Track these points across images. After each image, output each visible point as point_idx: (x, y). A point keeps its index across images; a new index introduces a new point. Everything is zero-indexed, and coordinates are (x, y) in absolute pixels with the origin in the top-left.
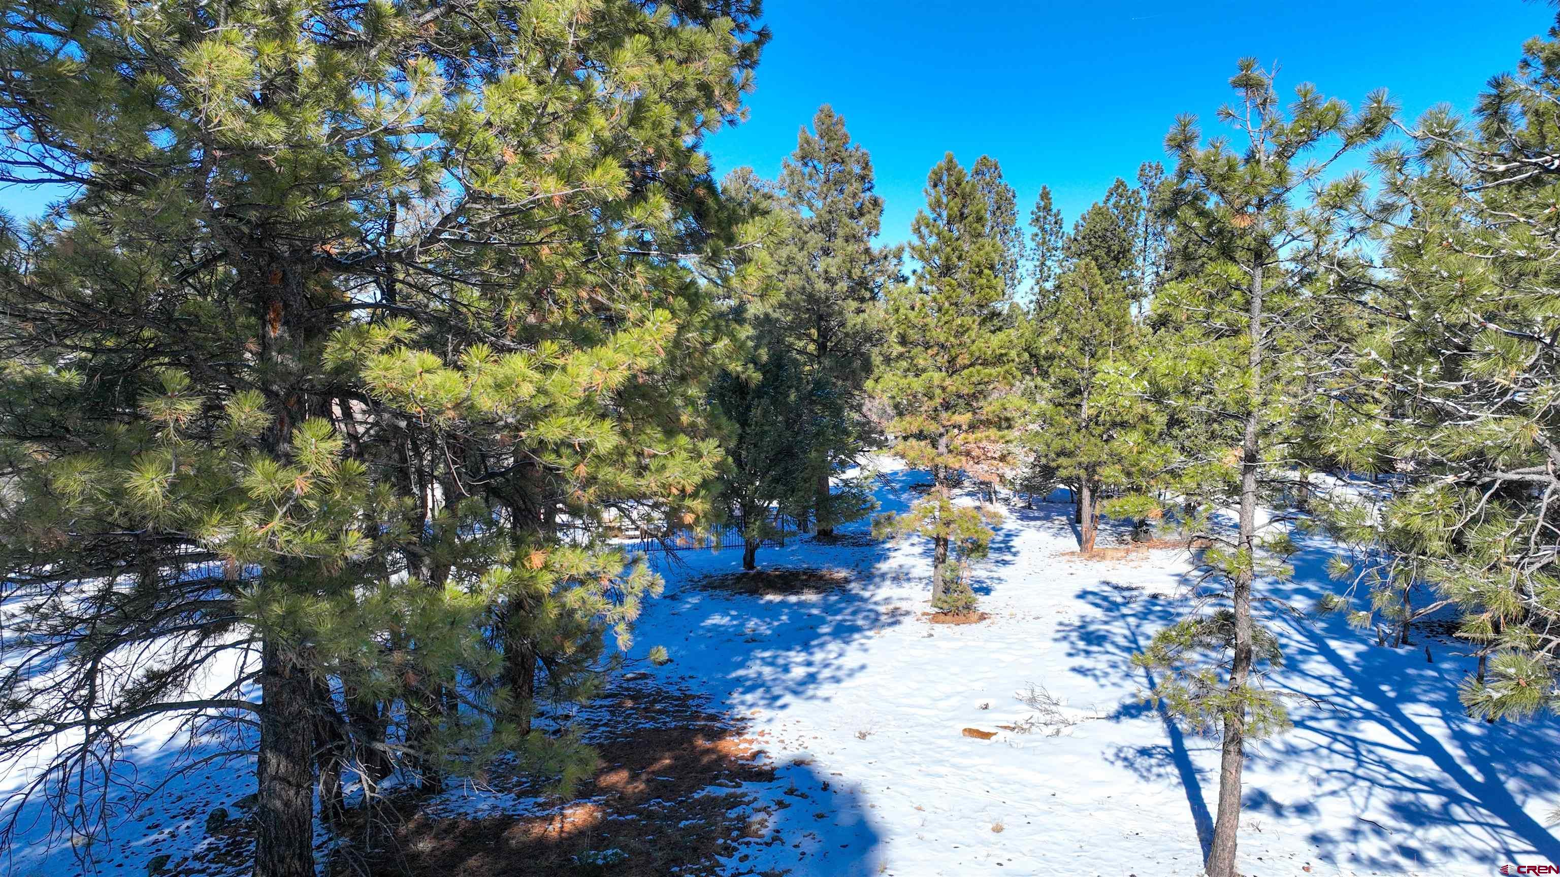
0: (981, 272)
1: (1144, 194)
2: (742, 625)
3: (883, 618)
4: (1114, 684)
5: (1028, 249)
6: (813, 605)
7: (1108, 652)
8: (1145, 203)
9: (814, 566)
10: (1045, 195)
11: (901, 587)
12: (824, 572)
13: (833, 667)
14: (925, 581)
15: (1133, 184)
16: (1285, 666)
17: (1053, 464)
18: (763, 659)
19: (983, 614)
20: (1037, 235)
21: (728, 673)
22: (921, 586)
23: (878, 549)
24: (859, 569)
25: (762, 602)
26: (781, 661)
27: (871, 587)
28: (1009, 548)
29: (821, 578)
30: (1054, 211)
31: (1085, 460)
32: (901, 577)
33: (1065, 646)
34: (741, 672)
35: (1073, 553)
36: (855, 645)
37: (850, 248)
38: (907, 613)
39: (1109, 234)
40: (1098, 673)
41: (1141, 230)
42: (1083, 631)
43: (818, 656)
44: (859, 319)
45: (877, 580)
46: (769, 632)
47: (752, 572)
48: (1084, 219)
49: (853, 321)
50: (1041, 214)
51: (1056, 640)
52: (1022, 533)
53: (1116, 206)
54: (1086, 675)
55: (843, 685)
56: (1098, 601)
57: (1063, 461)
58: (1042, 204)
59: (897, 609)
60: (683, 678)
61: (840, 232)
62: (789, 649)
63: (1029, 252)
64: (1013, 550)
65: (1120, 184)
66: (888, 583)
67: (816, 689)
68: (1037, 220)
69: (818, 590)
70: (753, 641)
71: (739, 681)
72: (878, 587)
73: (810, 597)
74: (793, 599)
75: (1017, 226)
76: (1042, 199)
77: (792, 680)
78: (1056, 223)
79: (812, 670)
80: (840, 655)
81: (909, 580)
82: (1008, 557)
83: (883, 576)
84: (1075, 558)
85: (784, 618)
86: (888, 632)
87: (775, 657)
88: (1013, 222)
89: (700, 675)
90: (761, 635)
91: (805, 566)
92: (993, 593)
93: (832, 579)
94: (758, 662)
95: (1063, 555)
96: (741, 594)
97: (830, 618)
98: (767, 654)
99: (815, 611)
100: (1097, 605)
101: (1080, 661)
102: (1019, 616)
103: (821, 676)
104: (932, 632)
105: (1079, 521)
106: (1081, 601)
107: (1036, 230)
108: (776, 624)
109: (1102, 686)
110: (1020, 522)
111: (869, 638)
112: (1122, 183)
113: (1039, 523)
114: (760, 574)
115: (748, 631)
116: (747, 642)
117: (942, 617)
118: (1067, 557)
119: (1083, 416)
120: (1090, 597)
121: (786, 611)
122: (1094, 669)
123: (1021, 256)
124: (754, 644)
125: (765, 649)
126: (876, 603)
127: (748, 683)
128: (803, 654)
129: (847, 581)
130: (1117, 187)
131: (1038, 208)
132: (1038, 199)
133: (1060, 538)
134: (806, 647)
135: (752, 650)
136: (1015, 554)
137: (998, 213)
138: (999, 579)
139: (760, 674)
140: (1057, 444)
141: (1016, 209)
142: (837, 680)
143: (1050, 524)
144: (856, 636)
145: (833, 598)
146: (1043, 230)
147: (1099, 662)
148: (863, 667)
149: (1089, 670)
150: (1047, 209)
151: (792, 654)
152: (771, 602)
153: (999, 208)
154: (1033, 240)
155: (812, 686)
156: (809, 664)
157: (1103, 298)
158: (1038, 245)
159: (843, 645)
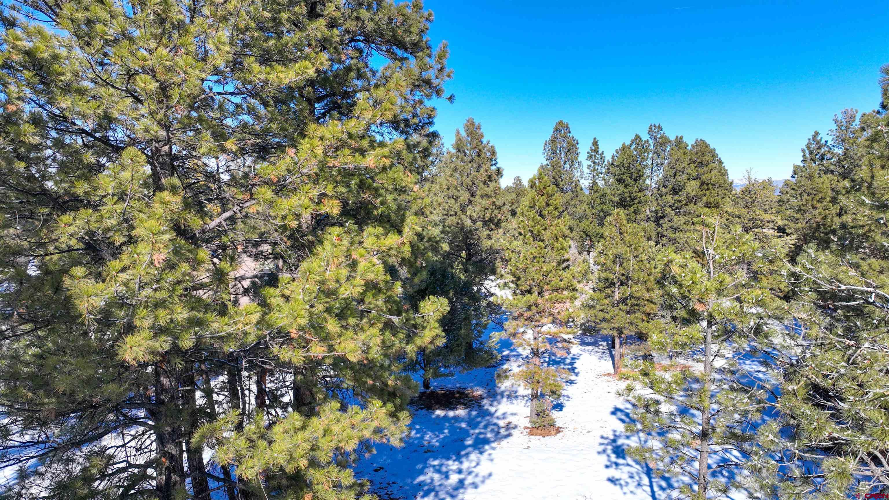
0: (557, 239)
1: (651, 142)
2: (422, 438)
3: (502, 431)
4: (632, 492)
5: (585, 173)
6: (463, 420)
7: (628, 465)
8: (652, 147)
9: (463, 386)
10: (595, 143)
11: (512, 403)
12: (469, 391)
13: (473, 474)
14: (526, 398)
15: (645, 137)
16: (727, 477)
17: (599, 326)
18: (434, 466)
19: (559, 428)
20: (590, 166)
21: (414, 479)
22: (524, 402)
23: (499, 371)
24: (489, 388)
25: (434, 416)
26: (444, 469)
27: (495, 403)
28: (573, 369)
29: (467, 396)
30: (600, 152)
31: (616, 325)
32: (512, 396)
33: (603, 459)
34: (421, 478)
35: (609, 375)
36: (486, 454)
37: (484, 202)
38: (515, 427)
39: (631, 166)
40: (622, 482)
41: (649, 162)
42: (614, 444)
43: (465, 465)
44: (489, 243)
45: (499, 397)
46: (437, 444)
47: (428, 391)
48: (617, 152)
49: (487, 244)
50: (593, 153)
51: (599, 453)
52: (581, 357)
53: (635, 149)
54: (615, 484)
55: (479, 490)
56: (623, 417)
57: (604, 325)
58: (594, 148)
59: (510, 423)
60: (389, 484)
61: (479, 193)
62: (448, 459)
63: (586, 175)
64: (576, 371)
65: (638, 137)
66: (505, 399)
67: (463, 493)
68: (591, 157)
69: (466, 406)
70: (429, 451)
71: (421, 485)
72: (499, 403)
73: (461, 412)
74: (451, 414)
75: (579, 160)
76: (593, 145)
77: (451, 485)
78: (601, 158)
79: (462, 476)
80: (478, 464)
81: (516, 397)
82: (573, 378)
83: (502, 394)
84: (611, 379)
85: (446, 431)
86: (504, 443)
87: (441, 465)
88: (577, 158)
89: (399, 482)
90: (432, 446)
91: (458, 385)
92: (564, 409)
93: (473, 397)
94: (431, 469)
95: (605, 375)
96: (422, 409)
97: (472, 431)
98: (436, 463)
99: (463, 425)
100: (623, 421)
101: (613, 472)
102: (579, 430)
103: (467, 482)
104: (530, 444)
105: (613, 347)
106: (614, 417)
107: (590, 163)
108: (442, 436)
109: (625, 493)
110: (580, 347)
111: (494, 449)
112: (639, 137)
113: (590, 348)
114: (432, 392)
115: (425, 443)
116: (425, 452)
117: (535, 431)
118: (606, 378)
119: (616, 297)
120: (619, 414)
121: (447, 424)
122: (620, 479)
123: (582, 178)
124: (429, 454)
125: (435, 459)
126: (498, 418)
127: (426, 488)
128: (456, 463)
129: (482, 398)
130: (636, 139)
131: (591, 150)
132: (591, 145)
133: (603, 361)
134: (459, 458)
135: (427, 459)
136: (577, 374)
137: (568, 153)
138: (568, 396)
139: (432, 479)
140: (601, 315)
141: (578, 151)
142: (475, 486)
143: (596, 349)
144: (487, 447)
145: (474, 413)
146: (594, 163)
147: (622, 474)
148: (490, 475)
149: (617, 480)
150: (596, 151)
151: (450, 462)
152: (438, 416)
153: (569, 151)
154: (588, 168)
155: (461, 491)
156: (460, 472)
157: (627, 233)
158: (591, 171)
159: (479, 455)
